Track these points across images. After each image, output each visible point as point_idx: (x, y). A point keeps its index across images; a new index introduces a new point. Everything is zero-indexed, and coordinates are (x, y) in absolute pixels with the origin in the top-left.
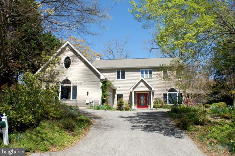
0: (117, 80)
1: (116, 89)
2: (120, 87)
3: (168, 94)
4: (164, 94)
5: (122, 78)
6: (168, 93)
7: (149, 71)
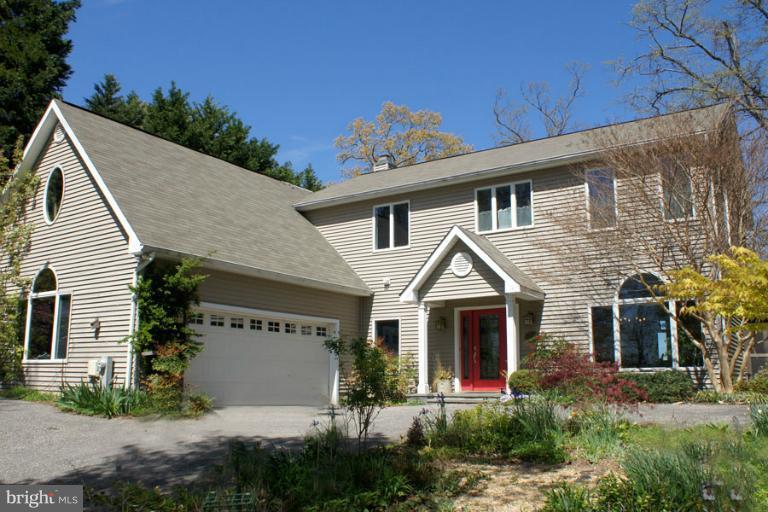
0: (376, 254)
1: (373, 295)
2: (387, 286)
3: (616, 312)
4: (594, 309)
5: (397, 244)
6: (616, 304)
7: (517, 194)
